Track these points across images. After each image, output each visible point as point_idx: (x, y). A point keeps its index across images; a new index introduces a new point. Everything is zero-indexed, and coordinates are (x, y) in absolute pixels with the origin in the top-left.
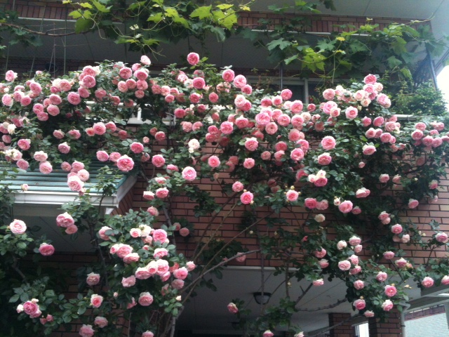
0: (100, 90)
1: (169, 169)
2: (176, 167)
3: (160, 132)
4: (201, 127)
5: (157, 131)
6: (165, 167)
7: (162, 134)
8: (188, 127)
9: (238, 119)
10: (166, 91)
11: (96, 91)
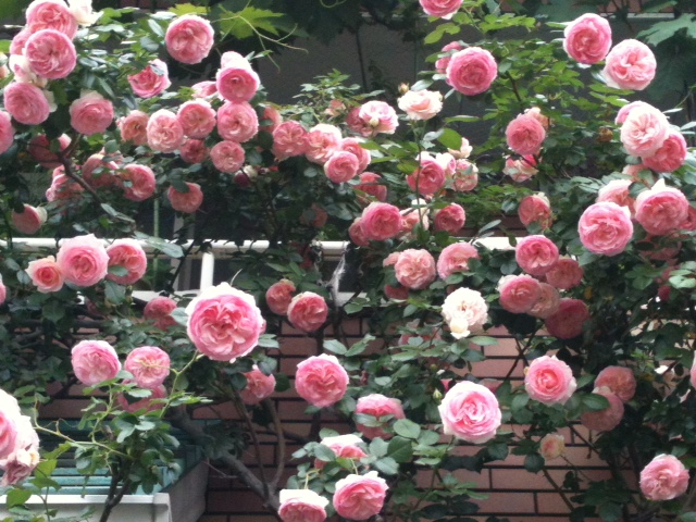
0: (89, 99)
1: (366, 411)
2: (394, 403)
3: (308, 295)
4: (471, 261)
5: (293, 294)
6: (349, 406)
7: (313, 301)
8: (416, 268)
9: (644, 196)
10: (326, 144)
11: (77, 104)
